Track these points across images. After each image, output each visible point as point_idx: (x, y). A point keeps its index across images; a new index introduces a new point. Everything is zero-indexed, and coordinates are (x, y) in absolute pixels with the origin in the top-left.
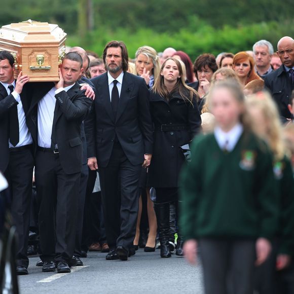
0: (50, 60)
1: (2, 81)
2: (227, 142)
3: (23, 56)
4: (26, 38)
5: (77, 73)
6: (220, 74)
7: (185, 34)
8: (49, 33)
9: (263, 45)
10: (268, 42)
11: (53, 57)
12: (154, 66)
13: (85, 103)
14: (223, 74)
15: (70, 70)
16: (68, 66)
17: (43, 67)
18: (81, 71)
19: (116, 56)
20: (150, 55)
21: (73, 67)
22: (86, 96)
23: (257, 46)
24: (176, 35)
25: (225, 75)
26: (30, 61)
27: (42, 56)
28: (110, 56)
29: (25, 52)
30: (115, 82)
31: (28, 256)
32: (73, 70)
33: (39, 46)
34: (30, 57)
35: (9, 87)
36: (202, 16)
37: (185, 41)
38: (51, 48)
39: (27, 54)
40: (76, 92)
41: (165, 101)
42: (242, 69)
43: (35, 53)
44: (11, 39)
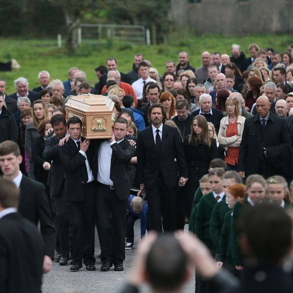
0: (106, 123)
3: (87, 121)
4: (89, 109)
5: (124, 131)
8: (105, 105)
11: (108, 121)
15: (119, 130)
17: (101, 129)
19: (159, 113)
21: (121, 127)
26: (92, 125)
27: (101, 121)
28: (155, 113)
30: (158, 131)
32: (122, 130)
33: (98, 114)
34: (92, 122)
35: (77, 142)
38: (107, 116)
39: (90, 120)
43: (96, 119)
44: (78, 108)
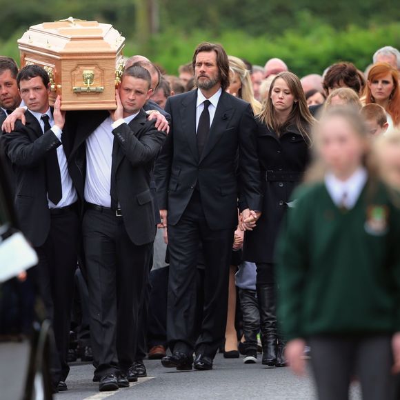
0: (102, 77)
1: (33, 108)
2: (345, 195)
3: (62, 72)
4: (67, 46)
5: (143, 96)
6: (337, 97)
7: (292, 38)
8: (102, 38)
9: (389, 54)
10: (395, 50)
11: (107, 73)
12: (242, 85)
13: (156, 139)
14: (343, 96)
15: (133, 93)
16: (130, 86)
17: (93, 88)
18: (148, 93)
19: (207, 64)
20: (236, 69)
21: (137, 87)
22: (157, 129)
23: (379, 55)
24: (279, 40)
25: (345, 98)
26: (73, 81)
27: (92, 72)
29: (67, 67)
30: (207, 104)
31: (69, 363)
32: (138, 92)
33: (86, 57)
34: (73, 73)
35: (42, 118)
36: (316, 11)
37: (293, 48)
38: (104, 61)
39: (70, 69)
40: (143, 124)
41: (274, 136)
42: (381, 89)
43: (81, 68)
44: (45, 46)
